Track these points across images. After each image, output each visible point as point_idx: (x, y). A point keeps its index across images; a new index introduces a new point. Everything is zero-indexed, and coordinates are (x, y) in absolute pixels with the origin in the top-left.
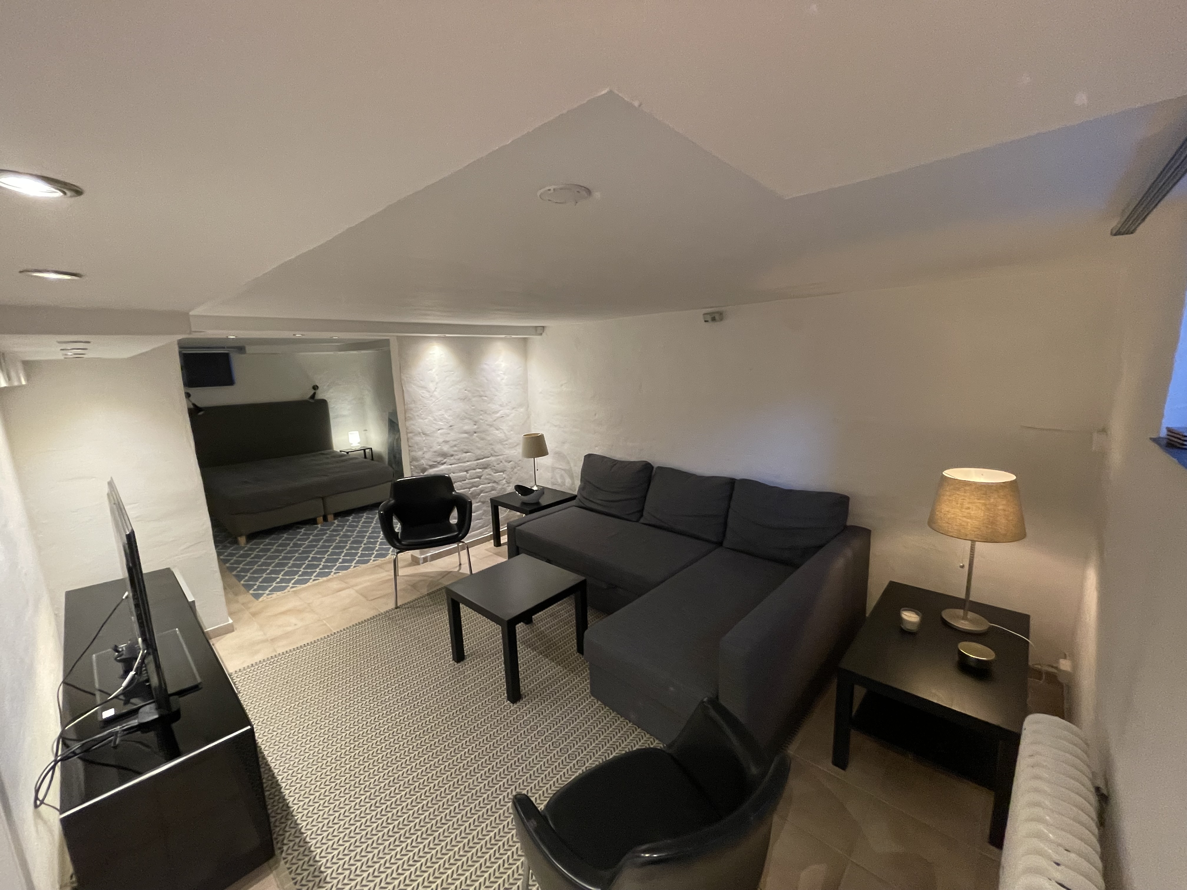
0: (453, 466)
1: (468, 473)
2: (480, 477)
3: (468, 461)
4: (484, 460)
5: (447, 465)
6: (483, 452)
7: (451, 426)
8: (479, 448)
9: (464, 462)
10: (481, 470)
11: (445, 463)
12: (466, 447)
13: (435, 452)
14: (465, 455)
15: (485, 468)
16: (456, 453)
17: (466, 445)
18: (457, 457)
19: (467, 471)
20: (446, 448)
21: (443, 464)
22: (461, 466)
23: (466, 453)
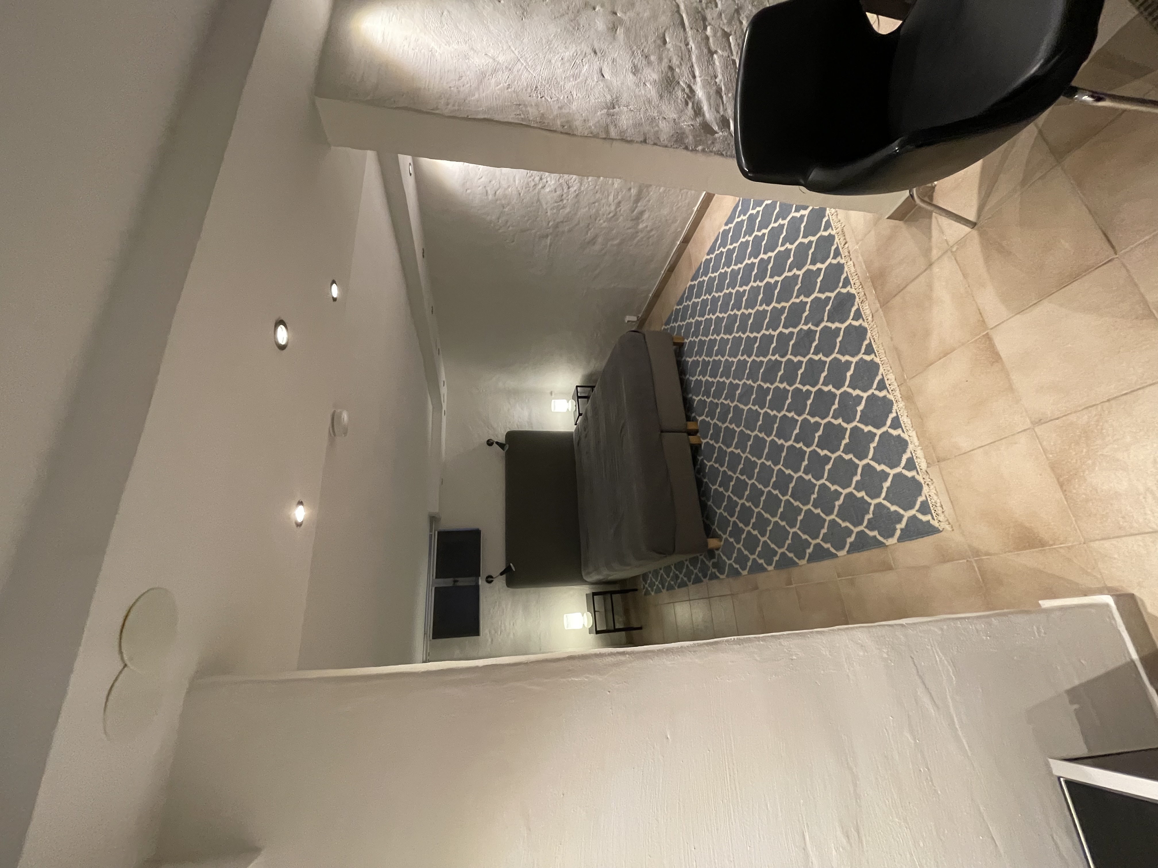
0: (697, 73)
1: (716, 52)
2: (726, 35)
3: (687, 44)
4: (684, 16)
5: (695, 83)
6: (664, 12)
7: (595, 53)
8: (654, 17)
9: (689, 51)
10: (709, 28)
11: (689, 87)
12: (651, 39)
13: (661, 97)
14: (669, 46)
15: (704, 19)
16: (665, 60)
17: (646, 37)
18: (675, 61)
19: (711, 53)
20: (652, 75)
21: (692, 91)
22: (699, 58)
23: (665, 42)
